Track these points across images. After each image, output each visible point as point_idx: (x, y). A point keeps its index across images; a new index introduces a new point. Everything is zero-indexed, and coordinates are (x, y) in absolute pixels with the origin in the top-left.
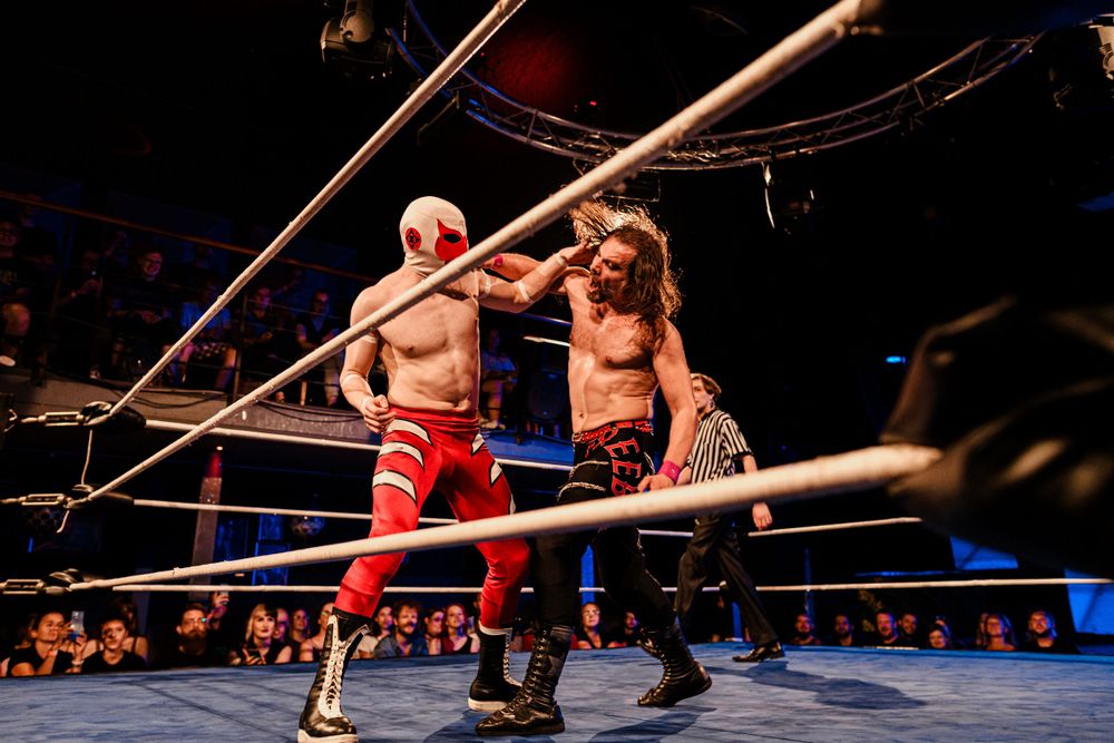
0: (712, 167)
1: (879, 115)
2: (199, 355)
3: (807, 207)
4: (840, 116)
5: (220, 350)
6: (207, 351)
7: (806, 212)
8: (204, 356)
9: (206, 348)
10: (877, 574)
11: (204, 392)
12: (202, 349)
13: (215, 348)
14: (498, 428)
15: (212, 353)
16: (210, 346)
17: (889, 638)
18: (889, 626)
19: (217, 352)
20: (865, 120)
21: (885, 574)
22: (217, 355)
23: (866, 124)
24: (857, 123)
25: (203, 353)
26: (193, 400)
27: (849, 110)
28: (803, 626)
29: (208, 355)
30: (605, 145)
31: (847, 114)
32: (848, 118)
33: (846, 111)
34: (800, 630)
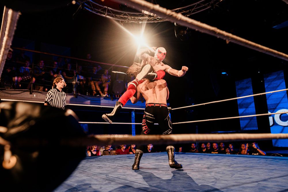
0: (160, 21)
1: (207, 4)
2: (24, 79)
3: (185, 32)
4: (196, 5)
5: (29, 78)
6: (26, 78)
7: (185, 34)
8: (25, 80)
9: (25, 78)
10: (217, 132)
11: (23, 90)
12: (24, 78)
13: (28, 77)
14: (106, 96)
15: (27, 79)
16: (26, 77)
17: (216, 149)
18: (216, 146)
19: (28, 78)
20: (203, 5)
21: (219, 132)
22: (29, 79)
23: (203, 7)
24: (201, 6)
25: (25, 79)
26: (21, 92)
27: (198, 3)
28: (193, 147)
29: (26, 79)
30: (128, 16)
31: (198, 4)
32: (198, 5)
33: (197, 3)
34: (193, 148)
